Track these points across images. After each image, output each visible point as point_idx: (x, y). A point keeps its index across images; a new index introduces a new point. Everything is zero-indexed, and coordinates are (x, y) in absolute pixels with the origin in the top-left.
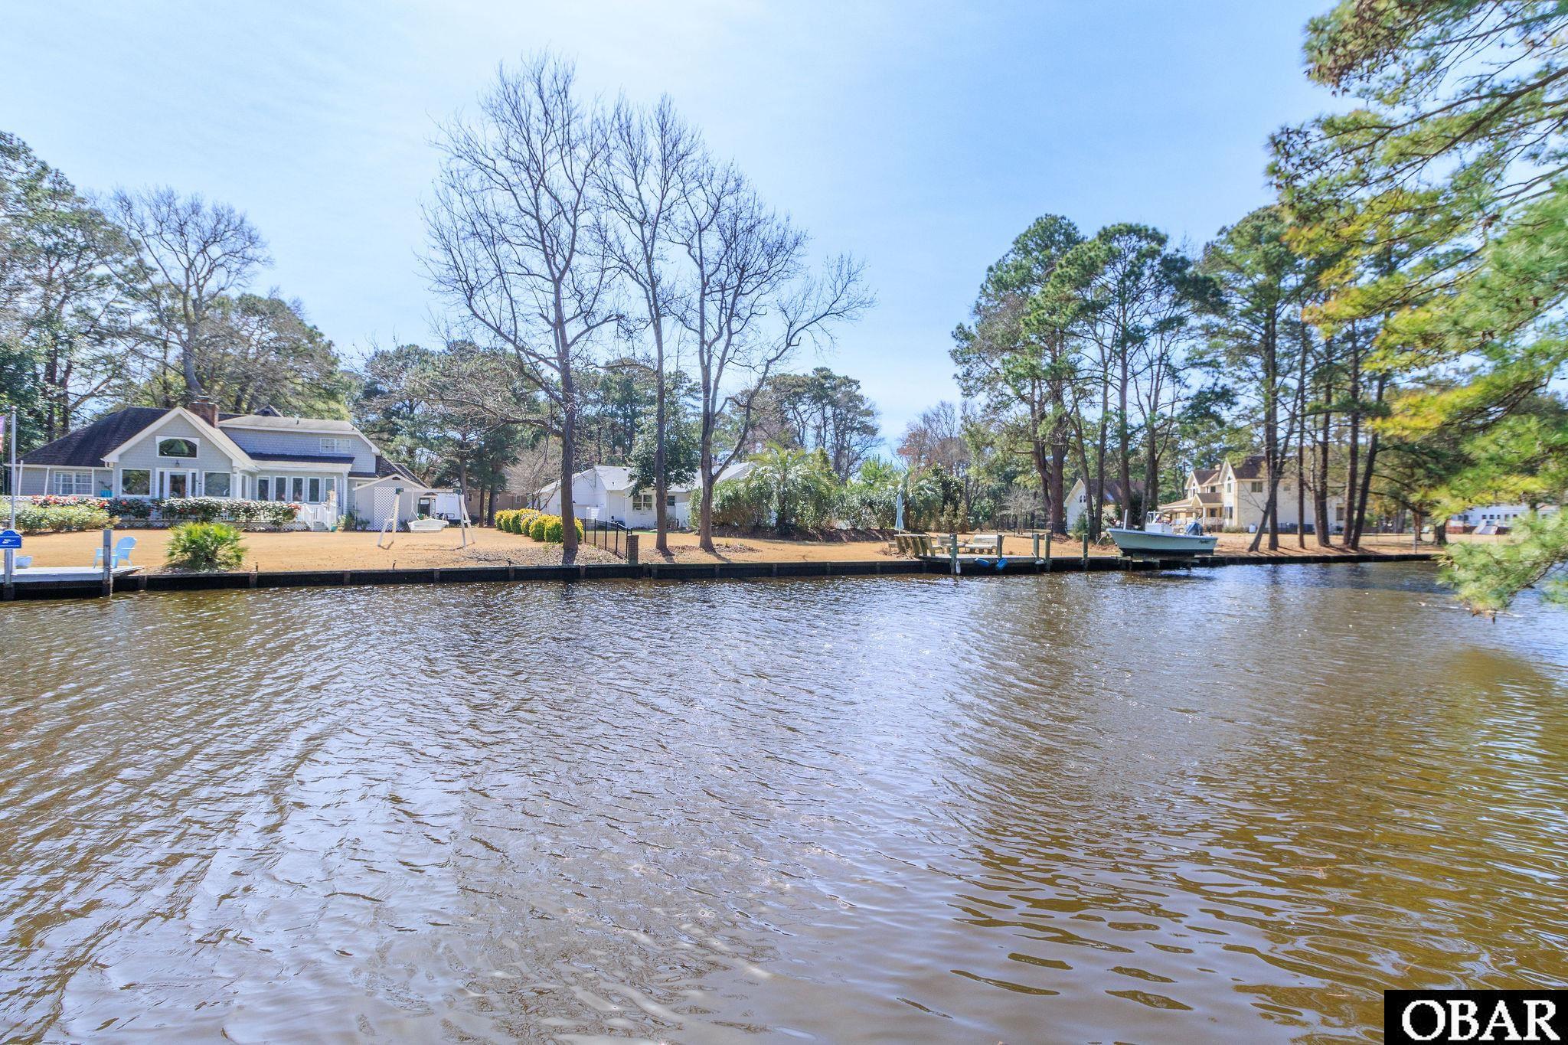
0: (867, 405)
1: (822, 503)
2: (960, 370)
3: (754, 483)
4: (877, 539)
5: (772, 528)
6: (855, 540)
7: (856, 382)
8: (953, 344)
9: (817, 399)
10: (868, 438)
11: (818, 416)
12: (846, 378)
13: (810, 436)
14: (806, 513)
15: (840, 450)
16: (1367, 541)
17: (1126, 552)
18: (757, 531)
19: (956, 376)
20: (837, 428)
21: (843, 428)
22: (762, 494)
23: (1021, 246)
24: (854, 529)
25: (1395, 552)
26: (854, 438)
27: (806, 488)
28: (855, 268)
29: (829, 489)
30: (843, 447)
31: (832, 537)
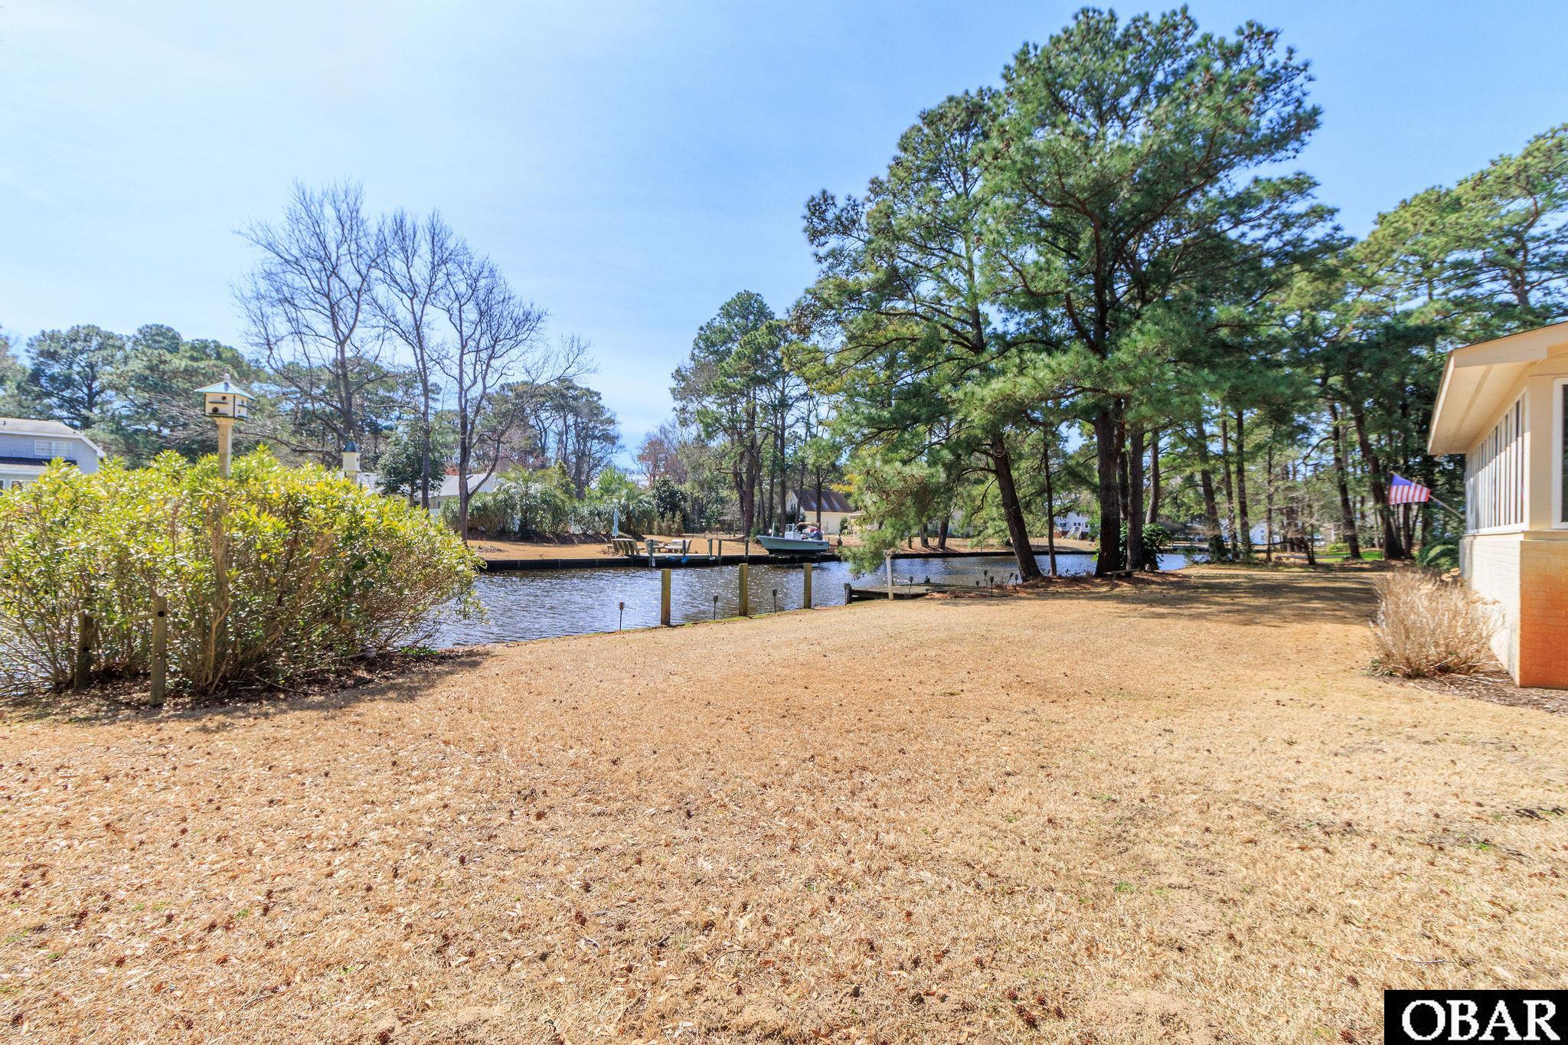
0: (608, 415)
1: (558, 513)
2: (679, 405)
3: (501, 497)
4: (603, 542)
5: (515, 533)
6: (584, 542)
7: (598, 394)
8: (673, 384)
9: (558, 408)
10: (609, 445)
11: (561, 422)
12: (588, 390)
13: (552, 442)
14: (545, 521)
15: (581, 455)
16: (950, 543)
17: (771, 551)
18: (503, 535)
19: (675, 409)
20: (578, 435)
21: (584, 435)
22: (508, 504)
23: (727, 312)
24: (584, 533)
25: (968, 550)
26: (595, 446)
27: (544, 501)
28: (583, 345)
29: (563, 502)
30: (584, 453)
31: (565, 540)
